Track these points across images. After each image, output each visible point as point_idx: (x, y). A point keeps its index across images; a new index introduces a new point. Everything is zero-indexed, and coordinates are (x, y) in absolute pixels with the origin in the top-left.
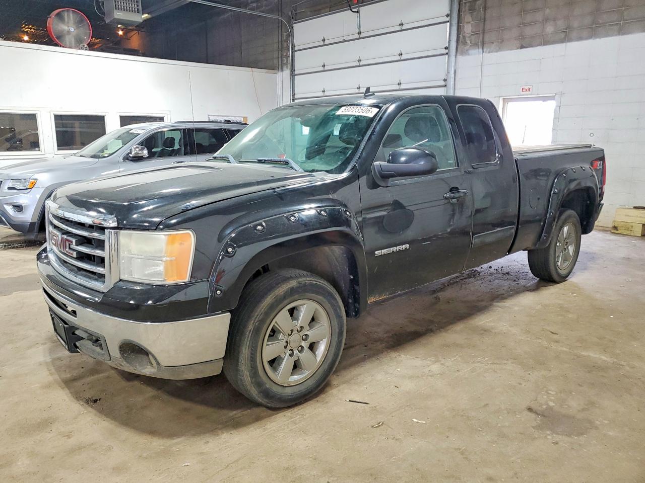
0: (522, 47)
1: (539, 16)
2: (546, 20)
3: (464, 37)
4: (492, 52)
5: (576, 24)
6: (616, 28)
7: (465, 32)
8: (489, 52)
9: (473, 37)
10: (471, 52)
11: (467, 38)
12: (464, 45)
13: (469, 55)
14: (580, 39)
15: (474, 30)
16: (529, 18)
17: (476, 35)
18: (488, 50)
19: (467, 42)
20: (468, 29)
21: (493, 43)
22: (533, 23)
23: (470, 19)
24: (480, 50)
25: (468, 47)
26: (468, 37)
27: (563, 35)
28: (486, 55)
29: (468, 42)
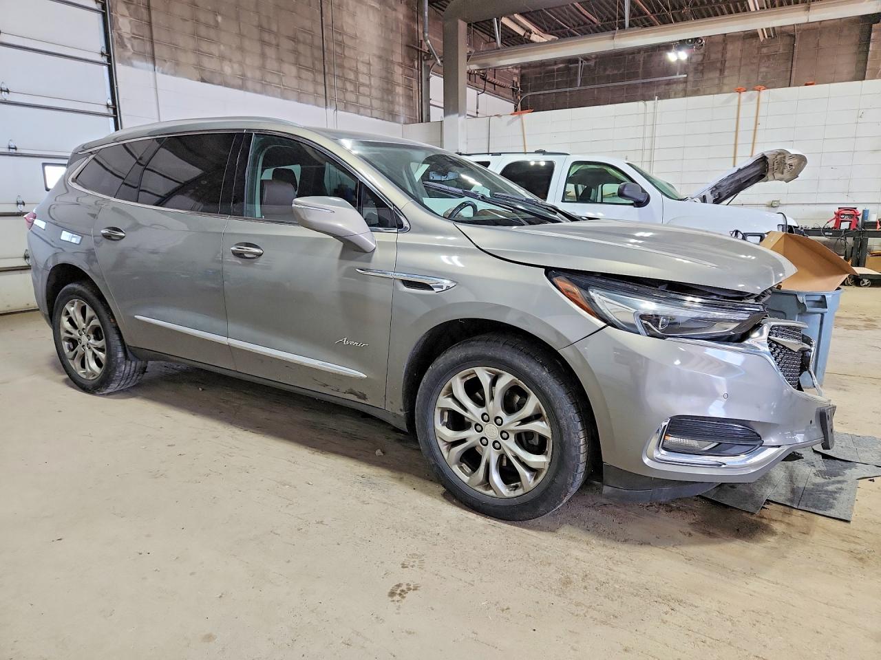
0: (203, 80)
1: (214, 49)
2: (222, 58)
3: (120, 36)
4: (167, 74)
5: (249, 74)
6: (279, 90)
7: (120, 29)
8: (163, 73)
9: (136, 42)
10: (135, 62)
11: (126, 40)
12: (123, 48)
13: (131, 65)
14: (255, 92)
15: (135, 32)
16: (205, 47)
17: (139, 40)
18: (161, 68)
19: (126, 46)
20: (125, 25)
21: (165, 61)
22: (210, 55)
23: (126, 13)
24: (151, 66)
25: (129, 54)
26: (129, 39)
27: (240, 82)
28: (159, 75)
29: (129, 46)
